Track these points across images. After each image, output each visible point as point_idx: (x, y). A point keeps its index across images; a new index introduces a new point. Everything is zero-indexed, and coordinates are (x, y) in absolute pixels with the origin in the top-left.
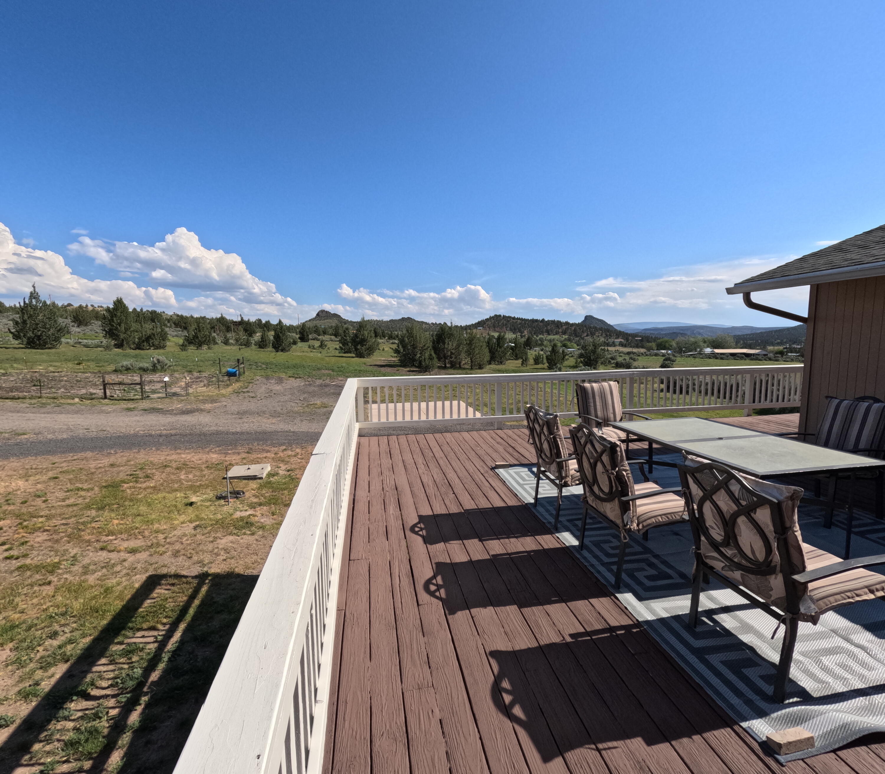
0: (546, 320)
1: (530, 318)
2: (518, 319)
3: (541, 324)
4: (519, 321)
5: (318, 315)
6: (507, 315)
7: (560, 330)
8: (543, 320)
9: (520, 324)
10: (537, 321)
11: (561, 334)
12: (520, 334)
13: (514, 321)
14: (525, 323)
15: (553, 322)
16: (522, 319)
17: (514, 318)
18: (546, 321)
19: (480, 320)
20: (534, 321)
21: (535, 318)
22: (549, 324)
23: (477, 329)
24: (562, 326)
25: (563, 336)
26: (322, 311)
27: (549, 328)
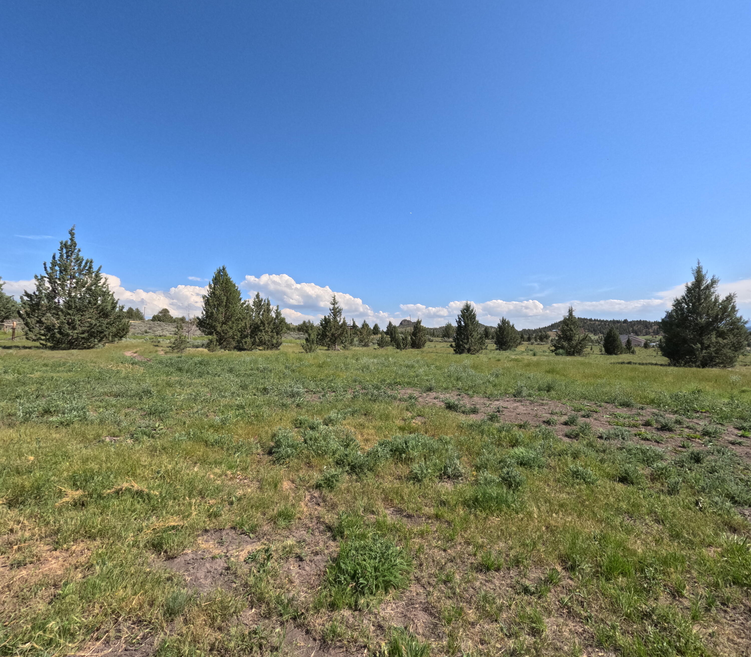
1: (609, 319)
3: (625, 325)
5: (401, 324)
7: (651, 331)
11: (652, 334)
14: (605, 324)
15: (639, 322)
18: (631, 322)
19: (553, 323)
20: (615, 322)
23: (551, 331)
24: (651, 326)
25: (657, 336)
26: (405, 321)
27: (635, 328)
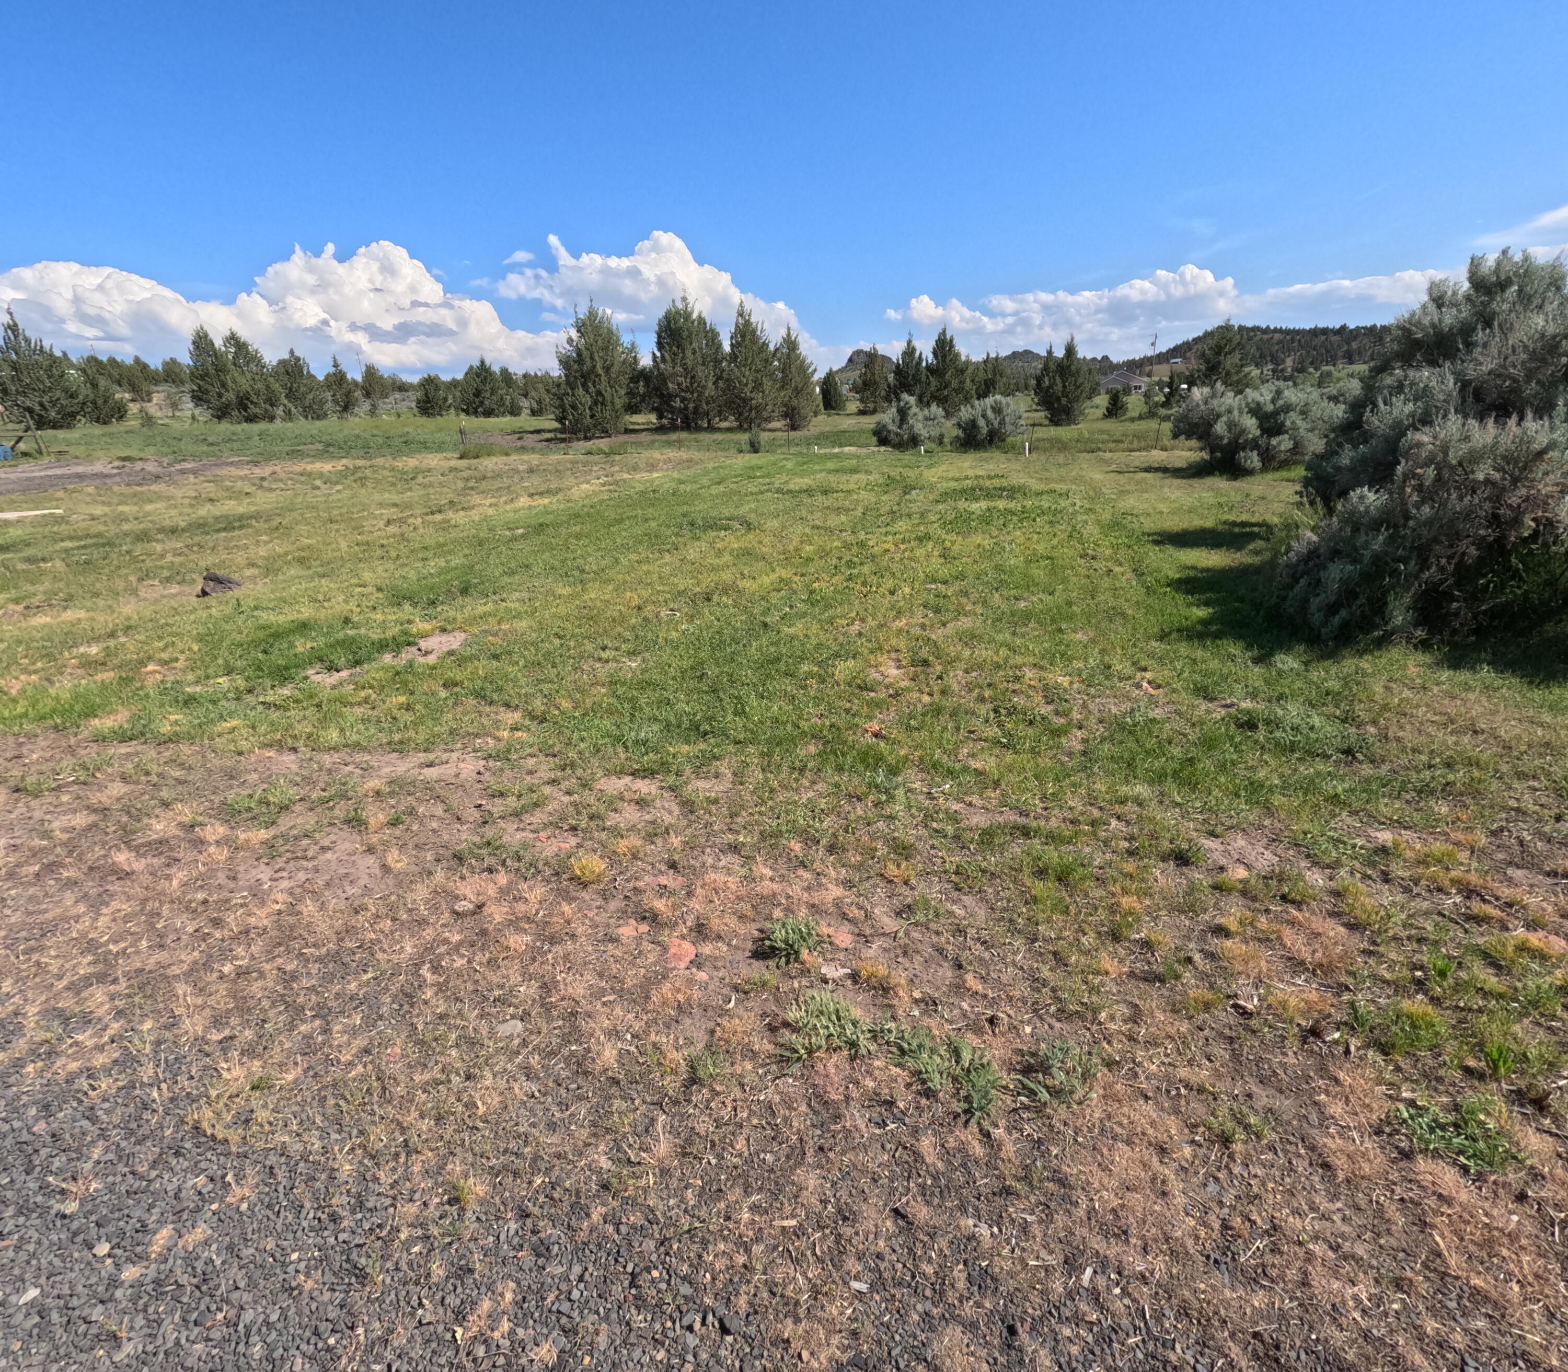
0: (1352, 326)
1: (1308, 326)
2: (1276, 330)
4: (1277, 336)
5: (850, 360)
6: (1250, 324)
8: (1344, 327)
9: (1280, 342)
10: (1325, 331)
12: (1270, 367)
13: (1265, 337)
14: (1293, 341)
16: (1288, 332)
17: (1267, 331)
20: (1316, 332)
21: (1321, 325)
22: (1355, 338)
